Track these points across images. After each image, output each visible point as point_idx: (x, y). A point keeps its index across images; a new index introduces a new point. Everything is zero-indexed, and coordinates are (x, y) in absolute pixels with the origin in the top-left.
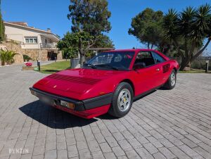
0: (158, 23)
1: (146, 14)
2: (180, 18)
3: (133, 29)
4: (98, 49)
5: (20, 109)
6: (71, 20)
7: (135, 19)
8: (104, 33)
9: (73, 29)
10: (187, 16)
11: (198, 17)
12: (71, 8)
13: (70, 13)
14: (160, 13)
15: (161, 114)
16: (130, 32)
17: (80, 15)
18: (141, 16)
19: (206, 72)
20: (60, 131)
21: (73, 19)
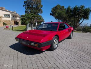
0: (62, 11)
1: (58, 7)
2: (73, 10)
3: (52, 13)
4: (37, 21)
5: (10, 47)
6: (25, 8)
7: (53, 9)
8: (40, 14)
9: (26, 12)
10: (75, 9)
11: (80, 10)
12: (25, 2)
13: (24, 4)
14: (63, 7)
15: (69, 49)
16: (51, 14)
17: (29, 5)
18: (56, 7)
19: (82, 32)
20: (31, 56)
21: (26, 7)
